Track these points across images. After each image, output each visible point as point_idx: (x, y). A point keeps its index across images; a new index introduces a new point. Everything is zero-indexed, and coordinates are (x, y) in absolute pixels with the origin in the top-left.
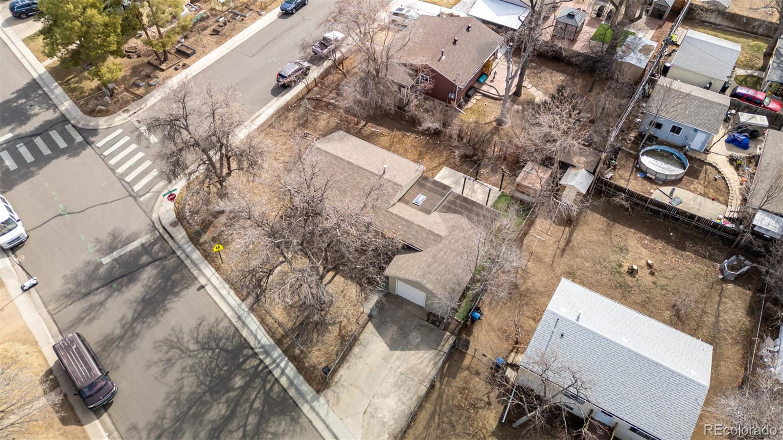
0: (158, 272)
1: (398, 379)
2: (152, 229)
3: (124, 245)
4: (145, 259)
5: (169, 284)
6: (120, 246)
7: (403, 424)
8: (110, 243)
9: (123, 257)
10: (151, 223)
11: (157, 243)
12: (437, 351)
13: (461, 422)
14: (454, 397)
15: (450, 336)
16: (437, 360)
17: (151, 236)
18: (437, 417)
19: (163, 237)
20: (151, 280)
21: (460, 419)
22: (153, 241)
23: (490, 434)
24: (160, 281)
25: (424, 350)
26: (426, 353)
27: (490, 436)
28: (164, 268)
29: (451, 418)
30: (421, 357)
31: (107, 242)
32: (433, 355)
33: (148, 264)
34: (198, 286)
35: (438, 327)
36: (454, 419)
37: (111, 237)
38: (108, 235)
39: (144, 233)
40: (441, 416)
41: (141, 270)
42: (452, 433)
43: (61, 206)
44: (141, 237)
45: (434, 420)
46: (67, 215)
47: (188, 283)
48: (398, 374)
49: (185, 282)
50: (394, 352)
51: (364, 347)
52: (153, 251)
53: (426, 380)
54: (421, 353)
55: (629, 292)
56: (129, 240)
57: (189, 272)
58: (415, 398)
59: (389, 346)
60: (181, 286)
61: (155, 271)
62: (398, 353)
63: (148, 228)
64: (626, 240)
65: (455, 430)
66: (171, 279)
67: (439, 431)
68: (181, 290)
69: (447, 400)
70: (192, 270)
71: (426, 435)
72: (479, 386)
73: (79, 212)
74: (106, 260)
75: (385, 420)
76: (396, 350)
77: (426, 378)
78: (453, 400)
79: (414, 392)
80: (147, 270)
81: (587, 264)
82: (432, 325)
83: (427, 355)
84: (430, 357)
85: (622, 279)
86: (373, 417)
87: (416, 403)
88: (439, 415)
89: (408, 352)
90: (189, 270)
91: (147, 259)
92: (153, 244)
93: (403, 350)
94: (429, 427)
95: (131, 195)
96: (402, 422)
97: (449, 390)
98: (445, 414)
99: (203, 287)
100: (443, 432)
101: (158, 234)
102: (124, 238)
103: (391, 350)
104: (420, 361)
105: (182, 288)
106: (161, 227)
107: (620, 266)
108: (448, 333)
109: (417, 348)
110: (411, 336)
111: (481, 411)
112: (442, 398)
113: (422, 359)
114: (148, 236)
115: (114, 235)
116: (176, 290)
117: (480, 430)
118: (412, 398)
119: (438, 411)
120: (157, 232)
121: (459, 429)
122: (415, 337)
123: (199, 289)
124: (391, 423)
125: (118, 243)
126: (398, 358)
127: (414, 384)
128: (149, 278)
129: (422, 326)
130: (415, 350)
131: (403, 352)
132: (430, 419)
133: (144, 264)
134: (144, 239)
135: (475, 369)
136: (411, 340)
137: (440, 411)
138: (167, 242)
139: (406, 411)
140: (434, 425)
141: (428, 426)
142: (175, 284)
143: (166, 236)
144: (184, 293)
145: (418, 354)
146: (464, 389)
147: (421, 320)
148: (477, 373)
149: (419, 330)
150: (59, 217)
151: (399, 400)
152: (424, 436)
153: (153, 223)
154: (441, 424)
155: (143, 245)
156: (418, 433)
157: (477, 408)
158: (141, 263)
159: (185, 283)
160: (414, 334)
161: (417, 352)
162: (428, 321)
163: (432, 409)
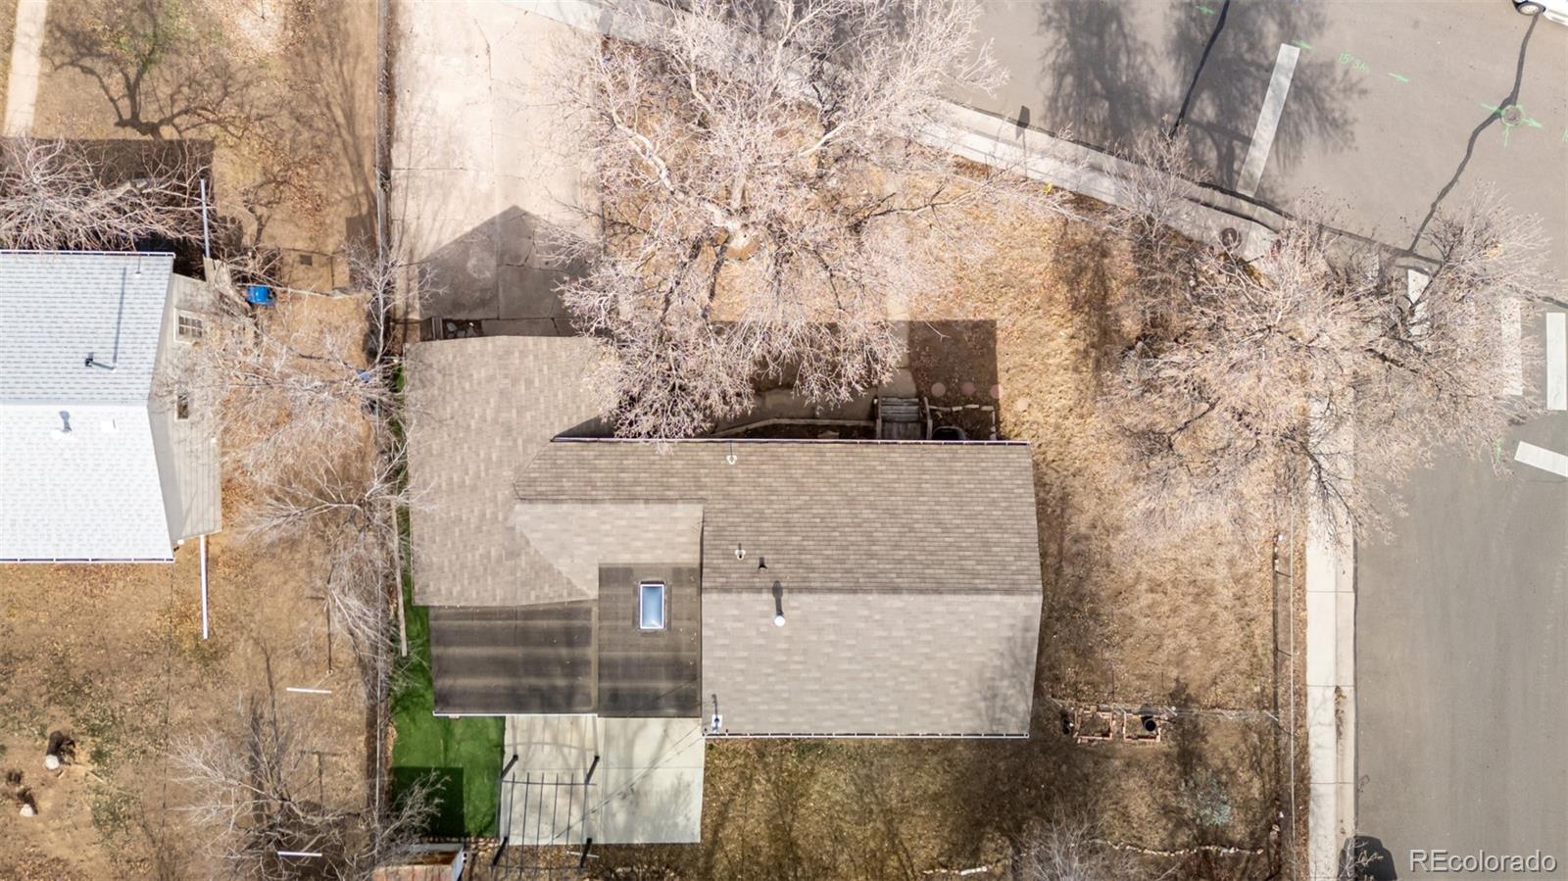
0: (1148, 97)
1: (461, 153)
2: (1269, 196)
3: (1286, 114)
4: (1206, 109)
5: (1098, 86)
6: (1294, 107)
7: (400, 70)
8: (1322, 100)
9: (1258, 84)
10: (1285, 209)
11: (1220, 167)
12: (416, 260)
13: (289, 136)
14: (328, 178)
15: (406, 313)
16: (404, 239)
17: (1251, 176)
18: (341, 119)
19: (1223, 191)
20: (1144, 69)
21: (293, 141)
22: (1236, 166)
23: (216, 143)
24: (1124, 79)
25: (445, 247)
26: (438, 242)
27: (217, 137)
28: (1145, 114)
29: (312, 133)
30: (441, 228)
31: (1333, 98)
32: (419, 246)
33: (1187, 102)
34: (1034, 120)
35: (445, 322)
36: (306, 135)
37: (1337, 115)
38: (1350, 116)
39: (1275, 172)
40: (333, 126)
41: (1190, 78)
42: (294, 104)
43: (1534, 123)
44: (1269, 159)
45: (343, 110)
46: (1495, 109)
47: (1061, 112)
48: (470, 164)
49: (1071, 110)
50: (506, 207)
51: (576, 183)
52: (1209, 142)
53: (404, 184)
54: (447, 238)
55: (53, 684)
56: (1289, 134)
57: (1083, 139)
58: (405, 133)
59: (526, 214)
60: (1070, 95)
61: (1155, 94)
62: (497, 209)
63: (1281, 192)
64: (114, 859)
65: (292, 112)
66: (1103, 97)
67: (320, 94)
68: (1059, 87)
69: (336, 165)
70: (1080, 147)
71: (341, 71)
72: (287, 235)
73: (1476, 133)
74: (1287, 56)
75: (439, 58)
76: (505, 214)
77: (407, 188)
78: (327, 173)
79: (415, 144)
80: (1173, 87)
81: (181, 712)
82: (461, 316)
83: (433, 239)
84: (424, 239)
85: (80, 713)
86: (468, 51)
87: (398, 123)
88: (338, 126)
89: (477, 224)
90: (1087, 145)
91: (1203, 112)
92: (1227, 159)
93: (492, 222)
94: (346, 90)
95: (1410, 253)
96: (402, 71)
97: (347, 188)
98: (328, 134)
99: (1023, 123)
100: (312, 97)
101: (1241, 191)
102: (1304, 129)
103: (515, 208)
104: (440, 218)
105: (1062, 92)
106: (1256, 216)
107: (98, 756)
108: (415, 316)
109: (464, 244)
110: (493, 263)
111: (259, 180)
112: (352, 164)
113: (437, 225)
114: (1259, 174)
115: (1334, 123)
116: (1069, 80)
117: (239, 138)
118: (411, 131)
119: (344, 132)
120: (1250, 195)
121: (285, 121)
122: (481, 267)
123: (1025, 112)
124: (423, 59)
125: (1308, 112)
126: (489, 198)
127: (424, 160)
128: (1152, 71)
129: (483, 303)
130: (466, 236)
131: (487, 218)
132: (352, 109)
133: (1198, 96)
134: (1259, 156)
135: (315, 265)
136: (486, 255)
137: (340, 135)
138: (1203, 185)
139: (407, 96)
140: (336, 101)
141: (348, 91)
142: (1085, 95)
143: (1219, 199)
144: (1048, 84)
145: (454, 233)
146: (317, 209)
147: (493, 315)
148: (306, 260)
149: (483, 290)
150: (1508, 95)
151: (434, 111)
152: (345, 68)
153: (1279, 213)
154: (325, 110)
155: (1247, 141)
156: (360, 67)
157: (269, 182)
158: (1205, 95)
159: (1066, 110)
160: (488, 274)
161: (458, 236)
162: (475, 322)
163: (358, 128)
